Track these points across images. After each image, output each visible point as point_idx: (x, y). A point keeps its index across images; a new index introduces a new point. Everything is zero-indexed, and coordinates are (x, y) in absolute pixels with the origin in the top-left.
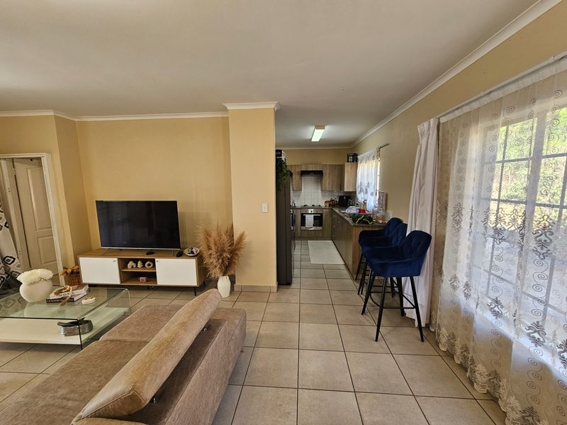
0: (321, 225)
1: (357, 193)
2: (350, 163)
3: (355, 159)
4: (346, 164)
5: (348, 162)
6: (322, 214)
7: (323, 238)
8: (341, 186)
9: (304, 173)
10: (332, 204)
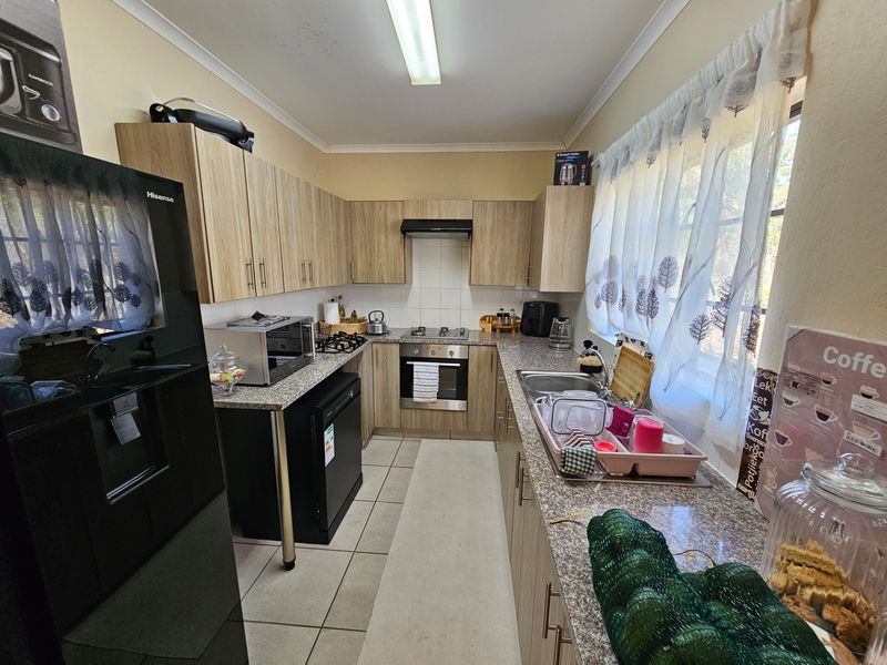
0: (462, 394)
1: (590, 300)
2: (562, 188)
3: (582, 170)
4: (551, 190)
5: (557, 182)
6: (465, 363)
7: (470, 434)
8: (531, 272)
9: (411, 228)
10: (502, 327)
